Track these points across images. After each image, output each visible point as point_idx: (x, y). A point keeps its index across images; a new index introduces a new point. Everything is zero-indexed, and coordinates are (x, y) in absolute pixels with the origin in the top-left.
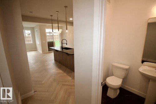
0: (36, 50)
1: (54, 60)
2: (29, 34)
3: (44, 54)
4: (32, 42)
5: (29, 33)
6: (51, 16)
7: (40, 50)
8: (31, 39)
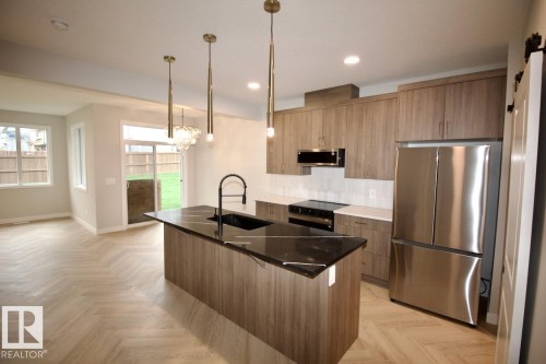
0: (69, 218)
1: (162, 279)
2: (43, 146)
3: (107, 239)
4: (49, 183)
5: (41, 143)
6: (167, 58)
7: (86, 221)
8: (48, 166)
